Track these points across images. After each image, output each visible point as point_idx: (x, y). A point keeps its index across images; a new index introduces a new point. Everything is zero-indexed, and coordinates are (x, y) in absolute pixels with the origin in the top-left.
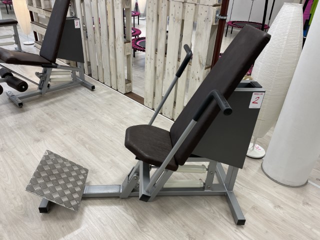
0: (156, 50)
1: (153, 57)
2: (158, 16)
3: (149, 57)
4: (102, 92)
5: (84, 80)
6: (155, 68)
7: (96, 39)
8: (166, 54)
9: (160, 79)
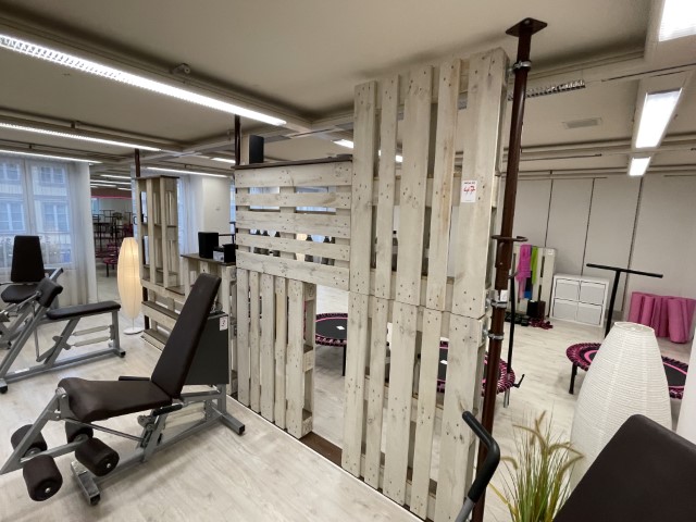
0: (367, 372)
1: (361, 384)
2: (370, 320)
3: (353, 383)
4: (257, 438)
5: (224, 412)
6: (365, 403)
7: (252, 340)
8: (387, 380)
9: (376, 424)
